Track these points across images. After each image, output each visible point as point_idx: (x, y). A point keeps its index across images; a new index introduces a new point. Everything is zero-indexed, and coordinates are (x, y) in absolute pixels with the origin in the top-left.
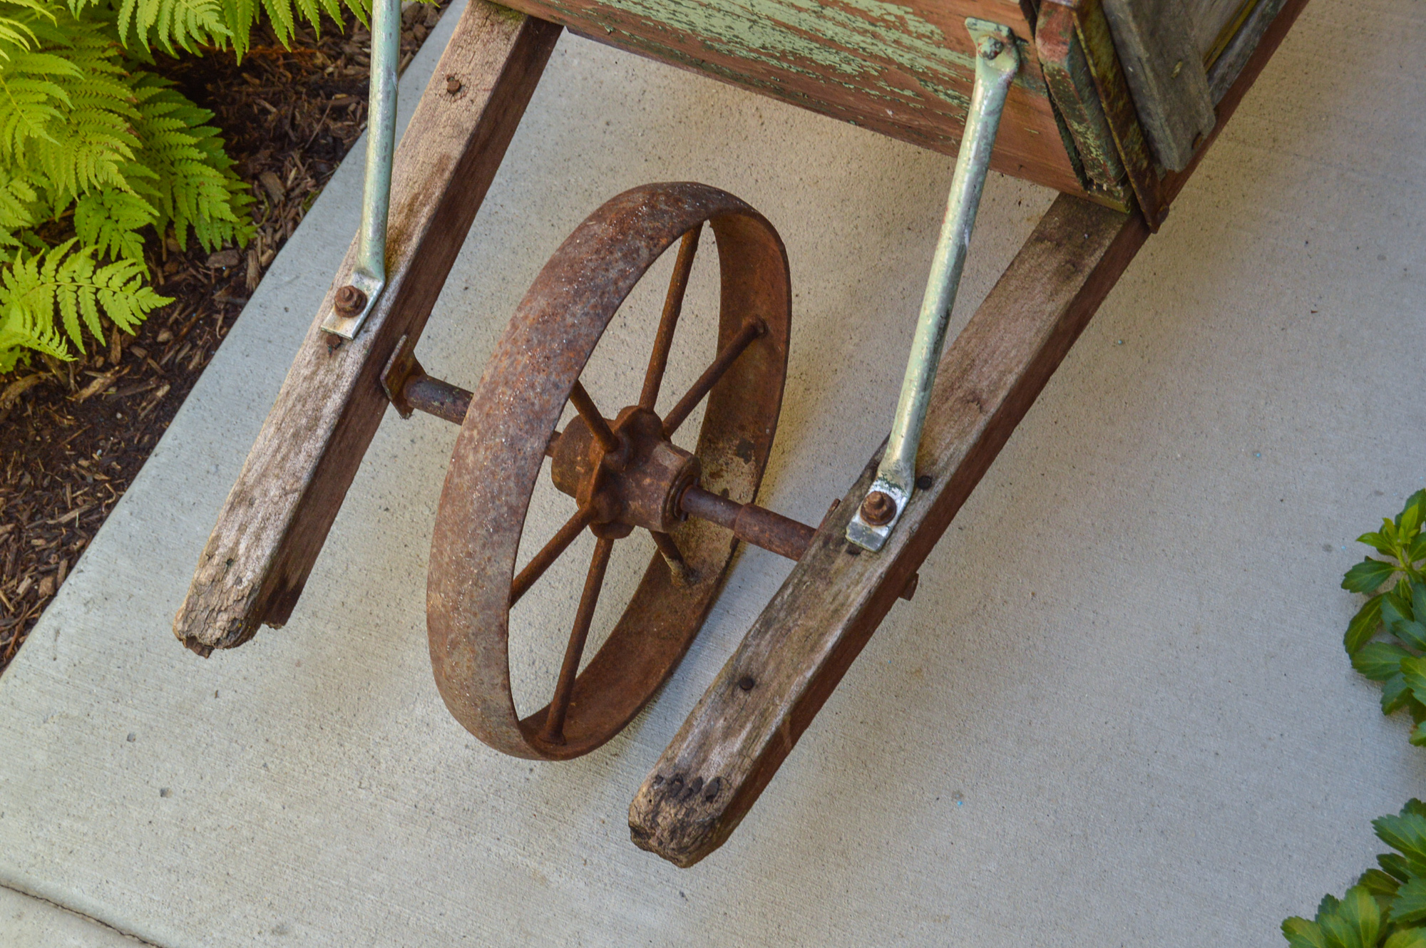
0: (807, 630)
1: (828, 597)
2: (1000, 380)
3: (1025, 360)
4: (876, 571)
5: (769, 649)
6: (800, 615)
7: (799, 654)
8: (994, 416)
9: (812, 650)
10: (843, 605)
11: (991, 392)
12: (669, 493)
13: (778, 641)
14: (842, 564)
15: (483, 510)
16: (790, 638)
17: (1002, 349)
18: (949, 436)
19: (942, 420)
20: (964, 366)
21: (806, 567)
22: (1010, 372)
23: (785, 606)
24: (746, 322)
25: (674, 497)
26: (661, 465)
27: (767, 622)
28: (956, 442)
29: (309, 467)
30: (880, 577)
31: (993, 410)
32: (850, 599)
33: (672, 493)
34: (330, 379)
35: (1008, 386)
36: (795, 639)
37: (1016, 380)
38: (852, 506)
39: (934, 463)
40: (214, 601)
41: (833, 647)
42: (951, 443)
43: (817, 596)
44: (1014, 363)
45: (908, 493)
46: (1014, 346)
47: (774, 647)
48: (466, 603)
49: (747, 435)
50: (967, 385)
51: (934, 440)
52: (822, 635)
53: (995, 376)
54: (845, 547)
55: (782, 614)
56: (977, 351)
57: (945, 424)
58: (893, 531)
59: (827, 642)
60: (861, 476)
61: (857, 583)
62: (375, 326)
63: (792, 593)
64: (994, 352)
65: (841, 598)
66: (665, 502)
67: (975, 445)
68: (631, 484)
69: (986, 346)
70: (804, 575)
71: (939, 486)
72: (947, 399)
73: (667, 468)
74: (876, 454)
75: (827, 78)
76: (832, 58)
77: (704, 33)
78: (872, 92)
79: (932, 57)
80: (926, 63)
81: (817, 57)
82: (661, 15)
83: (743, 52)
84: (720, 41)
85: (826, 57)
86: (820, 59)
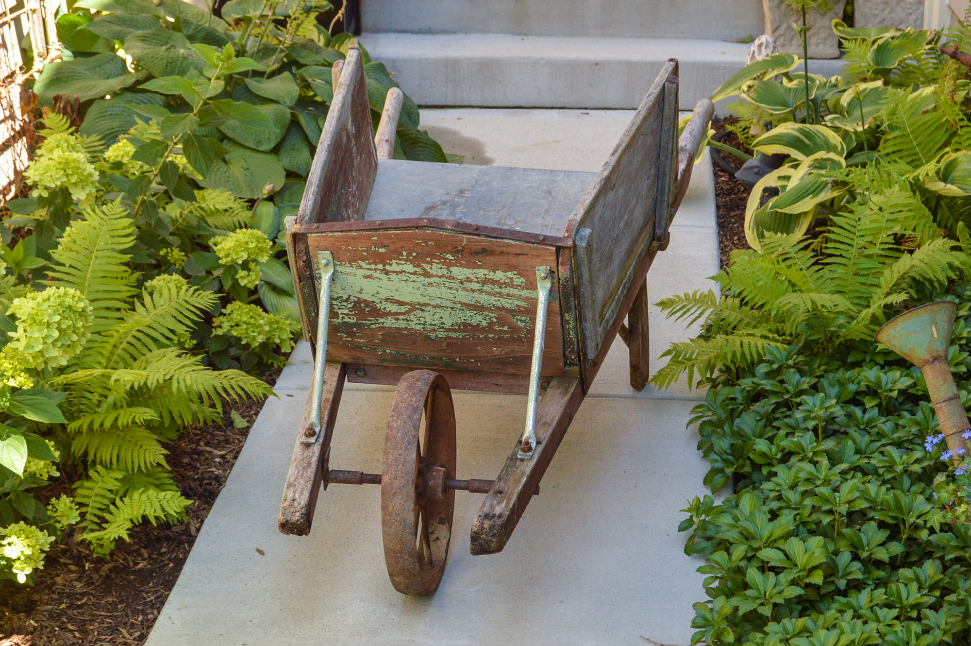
14: (519, 464)
15: (403, 438)
29: (313, 475)
34: (310, 454)
37: (559, 418)
40: (292, 510)
48: (399, 473)
54: (518, 460)
62: (321, 440)
68: (429, 476)
71: (544, 443)
75: (474, 335)
76: (480, 318)
77: (429, 327)
78: (491, 336)
79: (519, 298)
80: (516, 303)
81: (473, 321)
82: (413, 323)
83: (442, 334)
84: (434, 331)
85: (477, 319)
86: (474, 322)
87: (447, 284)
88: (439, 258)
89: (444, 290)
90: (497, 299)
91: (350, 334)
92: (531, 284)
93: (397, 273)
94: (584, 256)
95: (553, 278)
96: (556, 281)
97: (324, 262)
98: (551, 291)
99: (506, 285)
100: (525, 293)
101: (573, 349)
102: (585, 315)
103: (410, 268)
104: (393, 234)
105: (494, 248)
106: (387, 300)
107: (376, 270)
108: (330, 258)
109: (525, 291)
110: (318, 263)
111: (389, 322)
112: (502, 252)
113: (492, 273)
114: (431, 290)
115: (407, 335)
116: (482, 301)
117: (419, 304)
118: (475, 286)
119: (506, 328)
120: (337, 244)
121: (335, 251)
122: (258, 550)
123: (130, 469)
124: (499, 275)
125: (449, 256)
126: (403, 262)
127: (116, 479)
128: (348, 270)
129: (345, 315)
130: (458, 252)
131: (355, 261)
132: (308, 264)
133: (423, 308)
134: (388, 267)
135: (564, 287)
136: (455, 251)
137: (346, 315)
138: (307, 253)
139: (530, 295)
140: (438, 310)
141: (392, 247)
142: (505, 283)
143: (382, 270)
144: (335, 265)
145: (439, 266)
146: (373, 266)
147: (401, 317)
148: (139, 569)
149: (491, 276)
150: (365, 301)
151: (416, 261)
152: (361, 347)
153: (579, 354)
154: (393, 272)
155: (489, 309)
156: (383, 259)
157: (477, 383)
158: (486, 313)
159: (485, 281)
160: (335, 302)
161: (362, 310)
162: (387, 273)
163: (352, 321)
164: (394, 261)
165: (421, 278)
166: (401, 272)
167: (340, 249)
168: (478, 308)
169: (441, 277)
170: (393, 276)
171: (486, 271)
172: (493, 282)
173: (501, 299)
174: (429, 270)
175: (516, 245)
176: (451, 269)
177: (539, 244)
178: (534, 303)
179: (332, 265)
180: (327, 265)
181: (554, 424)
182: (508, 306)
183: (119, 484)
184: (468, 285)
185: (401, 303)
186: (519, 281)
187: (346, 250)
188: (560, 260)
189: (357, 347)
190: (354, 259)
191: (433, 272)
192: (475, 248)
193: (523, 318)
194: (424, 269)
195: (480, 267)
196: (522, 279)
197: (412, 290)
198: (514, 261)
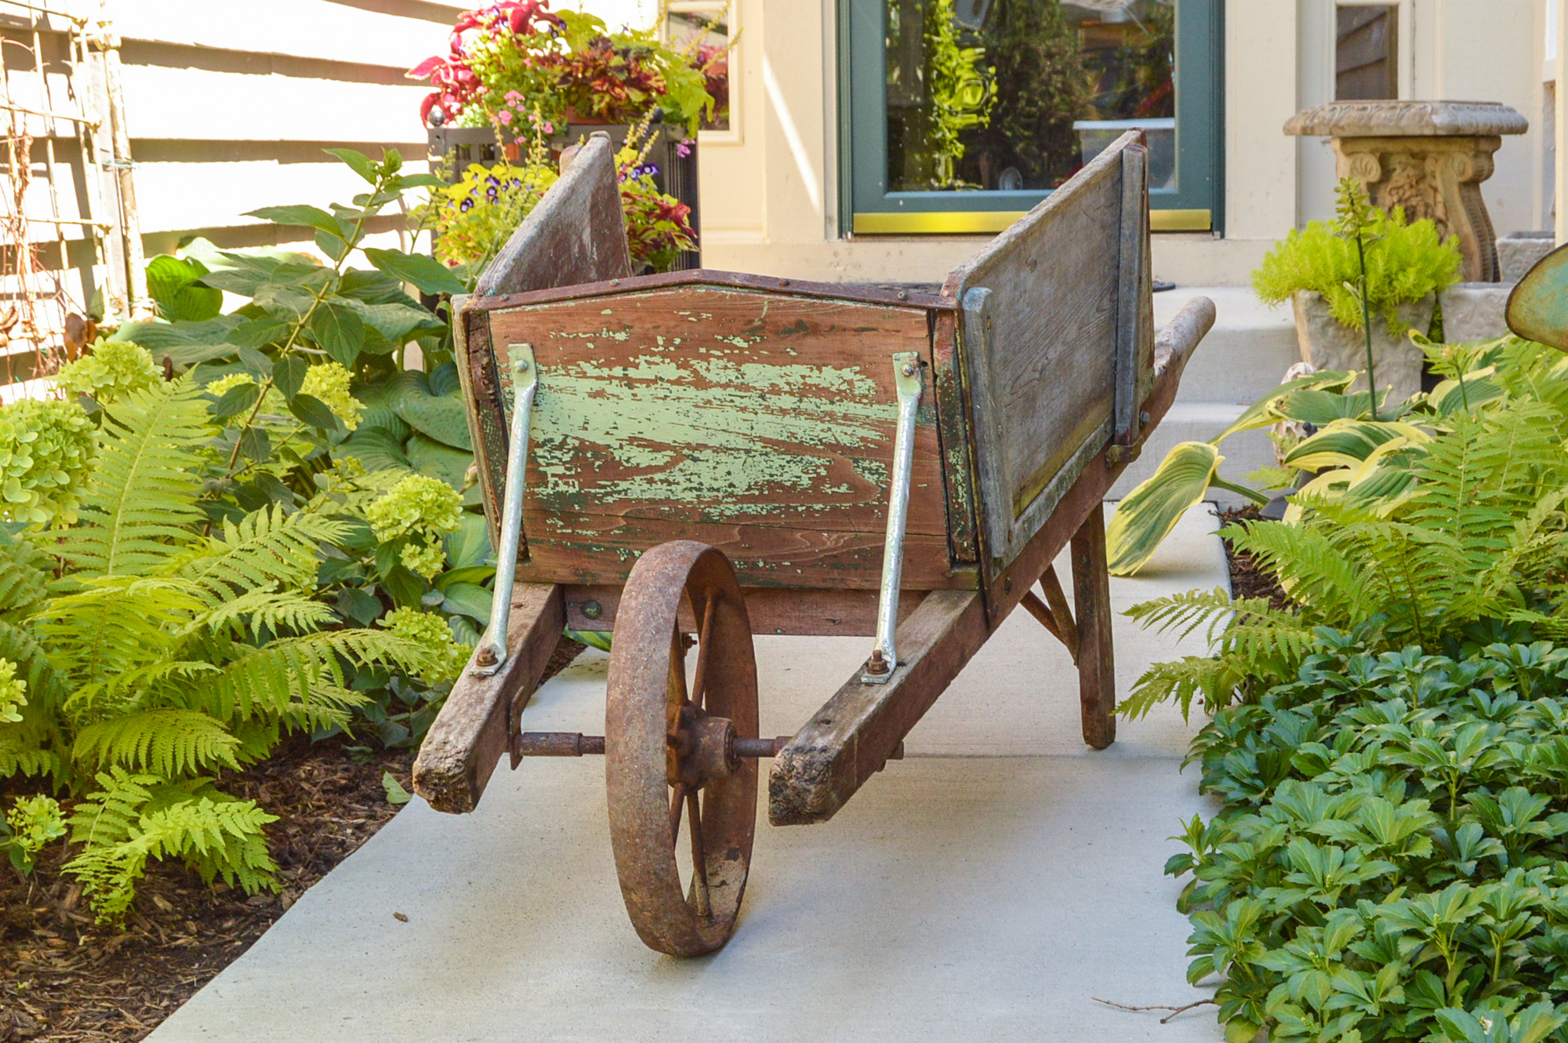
34: (485, 688)
40: (441, 754)
49: (734, 845)
62: (506, 671)
71: (910, 668)
75: (788, 507)
76: (796, 470)
77: (707, 495)
78: (818, 507)
79: (866, 422)
80: (862, 432)
81: (786, 477)
82: (680, 488)
83: (731, 510)
84: (717, 502)
85: (794, 473)
86: (787, 479)
87: (738, 401)
88: (721, 346)
89: (732, 413)
90: (825, 426)
91: (570, 518)
92: (886, 392)
93: (649, 382)
94: (979, 334)
95: (923, 376)
96: (929, 382)
97: (518, 364)
98: (921, 401)
99: (842, 395)
100: (876, 411)
101: (965, 527)
102: (985, 463)
103: (670, 370)
104: (639, 300)
105: (818, 319)
106: (632, 440)
107: (610, 378)
108: (530, 358)
109: (876, 407)
110: (508, 370)
111: (637, 489)
112: (832, 328)
113: (816, 372)
114: (710, 416)
115: (669, 515)
116: (800, 434)
117: (688, 446)
118: (788, 402)
119: (843, 489)
120: (541, 328)
121: (538, 344)
122: (397, 916)
123: (169, 770)
124: (829, 377)
125: (739, 342)
126: (657, 359)
127: (145, 786)
128: (562, 381)
129: (560, 480)
130: (754, 331)
131: (573, 362)
132: (492, 373)
133: (696, 454)
134: (632, 373)
135: (945, 392)
136: (748, 332)
137: (561, 477)
138: (489, 352)
139: (884, 415)
140: (723, 457)
141: (637, 329)
142: (840, 392)
143: (620, 379)
144: (538, 373)
145: (722, 363)
146: (605, 372)
147: (658, 476)
148: (177, 947)
149: (815, 378)
150: (594, 446)
151: (681, 355)
152: (589, 548)
153: (976, 541)
154: (641, 381)
155: (812, 450)
156: (620, 355)
157: (799, 619)
158: (807, 458)
159: (804, 392)
160: (540, 452)
161: (588, 466)
162: (630, 383)
163: (572, 490)
164: (642, 359)
165: (692, 391)
166: (655, 381)
167: (546, 337)
168: (792, 448)
169: (725, 386)
170: (641, 390)
171: (803, 370)
172: (820, 391)
173: (834, 427)
174: (703, 373)
175: (857, 310)
176: (744, 368)
177: (897, 305)
178: (888, 429)
179: (532, 371)
180: (524, 370)
181: (931, 643)
182: (845, 440)
183: (149, 794)
184: (774, 401)
185: (657, 447)
186: (864, 385)
187: (557, 340)
188: (936, 337)
189: (582, 548)
190: (572, 357)
191: (711, 377)
192: (785, 321)
193: (874, 465)
194: (695, 372)
195: (794, 361)
196: (870, 382)
197: (675, 418)
198: (854, 343)
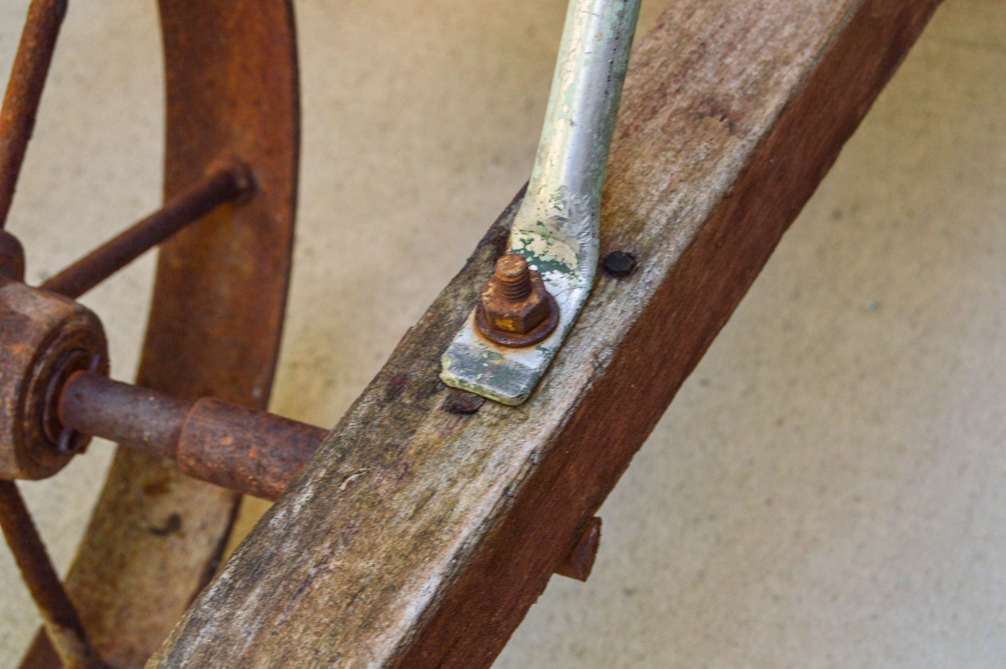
0: (353, 581)
1: (402, 505)
2: (767, 76)
3: (814, 42)
4: (519, 446)
5: (256, 626)
6: (334, 546)
7: (334, 635)
8: (761, 143)
9: (368, 625)
10: (440, 521)
11: (750, 98)
12: (29, 372)
13: (279, 609)
14: (435, 436)
16: (310, 599)
17: (762, 24)
18: (667, 178)
19: (647, 149)
20: (685, 56)
21: (346, 444)
22: (786, 62)
23: (296, 530)
24: (214, 168)
25: (41, 386)
26: (13, 313)
27: (250, 566)
28: (684, 189)
30: (528, 460)
31: (758, 131)
32: (460, 508)
33: (38, 370)
35: (786, 86)
36: (322, 601)
37: (802, 78)
38: (453, 316)
39: (639, 227)
41: (420, 619)
42: (671, 191)
43: (376, 503)
44: (792, 47)
45: (583, 280)
46: (788, 19)
47: (267, 622)
50: (693, 88)
51: (632, 187)
52: (393, 589)
53: (753, 70)
54: (440, 400)
55: (289, 548)
56: (709, 29)
57: (655, 156)
58: (554, 360)
59: (404, 606)
60: (470, 260)
61: (474, 473)
63: (312, 501)
64: (747, 30)
65: (436, 506)
66: (22, 390)
67: (726, 197)
69: (728, 21)
70: (342, 460)
71: (654, 272)
72: (654, 112)
73: (26, 318)
74: (504, 215)
